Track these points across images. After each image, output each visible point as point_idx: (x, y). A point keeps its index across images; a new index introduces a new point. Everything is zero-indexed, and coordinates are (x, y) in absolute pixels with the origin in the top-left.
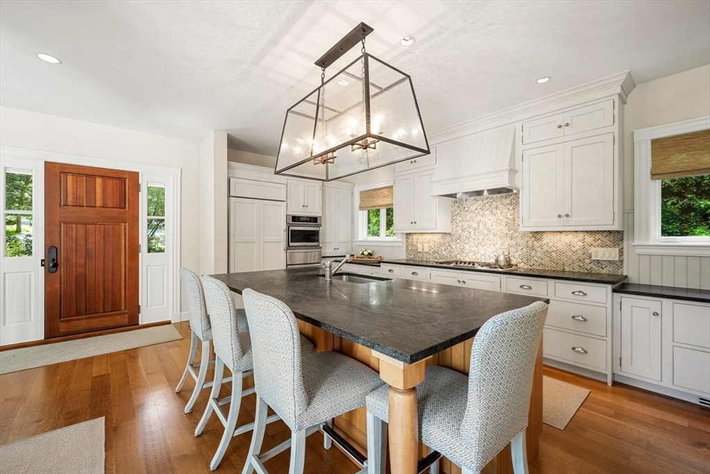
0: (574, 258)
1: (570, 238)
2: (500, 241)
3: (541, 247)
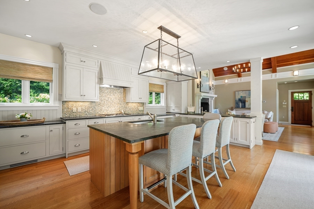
0: (136, 110)
1: (134, 104)
2: (117, 106)
3: (128, 107)
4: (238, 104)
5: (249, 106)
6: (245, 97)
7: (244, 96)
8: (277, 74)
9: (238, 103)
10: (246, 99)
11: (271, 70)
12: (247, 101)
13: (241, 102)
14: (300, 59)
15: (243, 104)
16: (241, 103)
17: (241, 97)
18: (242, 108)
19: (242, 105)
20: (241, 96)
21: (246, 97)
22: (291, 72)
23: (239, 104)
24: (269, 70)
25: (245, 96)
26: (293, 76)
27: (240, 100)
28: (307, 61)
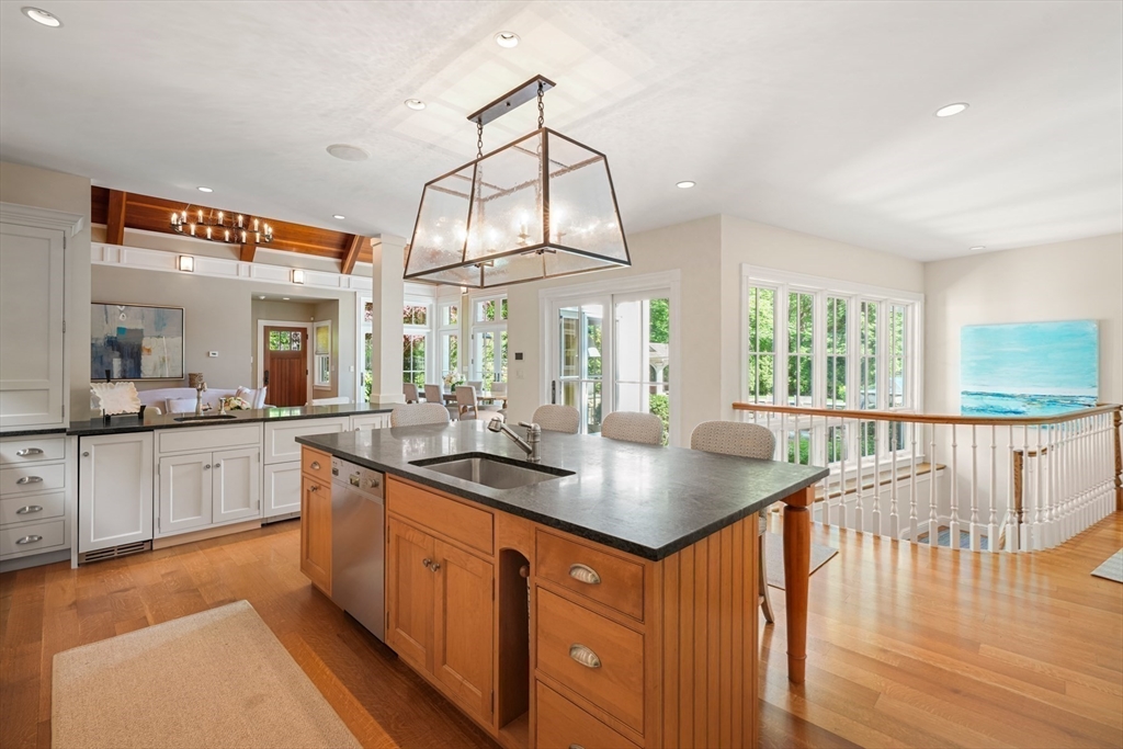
4: (102, 363)
5: (155, 368)
6: (140, 333)
7: (136, 330)
8: (254, 266)
9: (105, 359)
10: (146, 343)
11: (236, 248)
12: (149, 350)
13: (117, 353)
14: (310, 242)
15: (130, 363)
16: (122, 356)
17: (120, 330)
18: (124, 378)
19: (123, 365)
20: (118, 328)
21: (145, 334)
22: (287, 270)
23: (111, 364)
24: (230, 248)
25: (140, 327)
26: (291, 283)
27: (112, 343)
28: (319, 250)
